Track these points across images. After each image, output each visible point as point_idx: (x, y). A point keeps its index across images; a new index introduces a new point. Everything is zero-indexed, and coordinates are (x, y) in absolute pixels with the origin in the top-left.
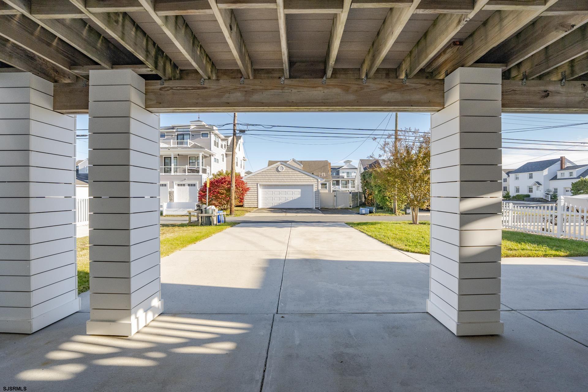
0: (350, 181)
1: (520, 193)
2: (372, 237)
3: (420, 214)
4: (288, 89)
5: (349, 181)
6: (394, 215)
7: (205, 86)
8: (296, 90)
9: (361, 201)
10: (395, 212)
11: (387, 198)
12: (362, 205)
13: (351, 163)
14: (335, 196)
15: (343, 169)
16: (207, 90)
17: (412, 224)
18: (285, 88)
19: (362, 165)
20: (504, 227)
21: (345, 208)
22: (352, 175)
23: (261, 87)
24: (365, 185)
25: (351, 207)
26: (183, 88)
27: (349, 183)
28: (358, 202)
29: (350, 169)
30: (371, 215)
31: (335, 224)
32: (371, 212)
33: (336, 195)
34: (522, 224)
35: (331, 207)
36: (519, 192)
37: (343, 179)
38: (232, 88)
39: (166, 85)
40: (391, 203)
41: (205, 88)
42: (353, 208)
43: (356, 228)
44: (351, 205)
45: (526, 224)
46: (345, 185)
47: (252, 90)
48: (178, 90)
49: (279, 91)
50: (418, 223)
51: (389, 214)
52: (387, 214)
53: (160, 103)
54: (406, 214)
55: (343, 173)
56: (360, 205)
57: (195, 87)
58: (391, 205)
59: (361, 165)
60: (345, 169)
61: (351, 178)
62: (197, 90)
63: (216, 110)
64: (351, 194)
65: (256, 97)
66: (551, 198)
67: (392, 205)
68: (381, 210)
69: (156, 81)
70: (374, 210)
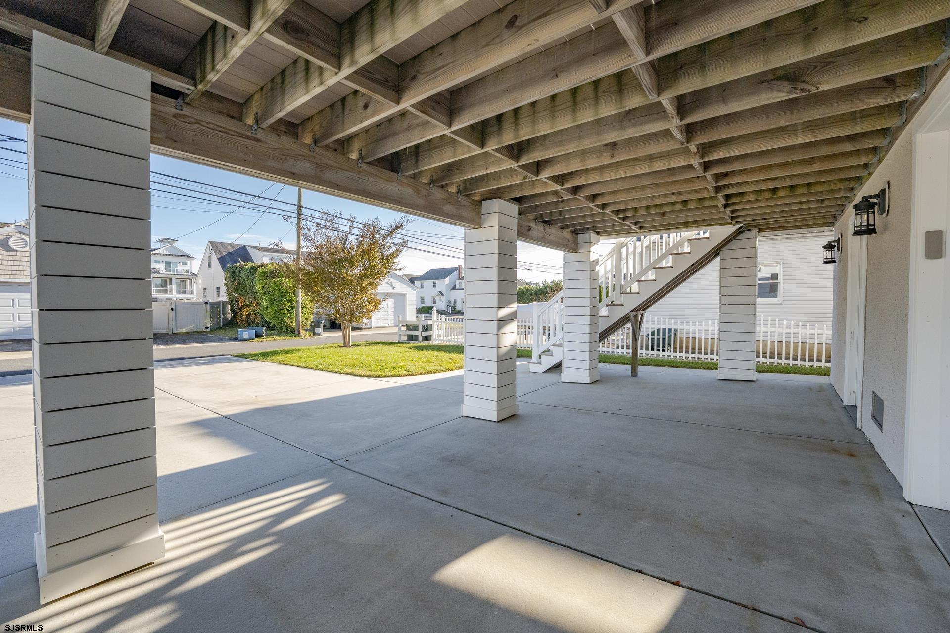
0: (174, 281)
1: (425, 305)
2: (311, 369)
3: (353, 333)
4: (365, 176)
5: (170, 279)
6: (297, 338)
7: (257, 137)
8: (373, 180)
9: (225, 319)
10: (299, 334)
11: (286, 311)
12: (227, 324)
13: (176, 244)
14: (172, 309)
15: (157, 254)
16: (262, 145)
17: (343, 346)
18: (362, 173)
19: (215, 252)
20: (440, 342)
21: (197, 332)
22: (179, 267)
23: (335, 164)
24: (236, 290)
25: (209, 330)
26: (220, 129)
27: (171, 284)
28: (220, 320)
29: (173, 255)
30: (260, 340)
31: (217, 359)
32: (258, 336)
33: (174, 308)
34: (456, 337)
35: (164, 332)
36: (424, 303)
37: (156, 275)
38: (299, 153)
39: (186, 111)
40: (291, 319)
41: (258, 140)
42: (212, 330)
43: (266, 360)
44: (209, 326)
45: (459, 337)
46: (162, 287)
47: (324, 163)
48: (208, 127)
49: (355, 175)
50: (350, 345)
51: (290, 336)
52: (286, 338)
53: (175, 142)
54: (314, 336)
55: (157, 262)
56: (224, 325)
57: (242, 134)
58: (292, 322)
59: (213, 252)
60: (160, 254)
61: (176, 274)
62: (244, 140)
63: (268, 177)
64: (208, 306)
65: (328, 175)
66: (452, 310)
67: (294, 322)
68: (272, 332)
69: (166, 98)
70: (264, 332)
